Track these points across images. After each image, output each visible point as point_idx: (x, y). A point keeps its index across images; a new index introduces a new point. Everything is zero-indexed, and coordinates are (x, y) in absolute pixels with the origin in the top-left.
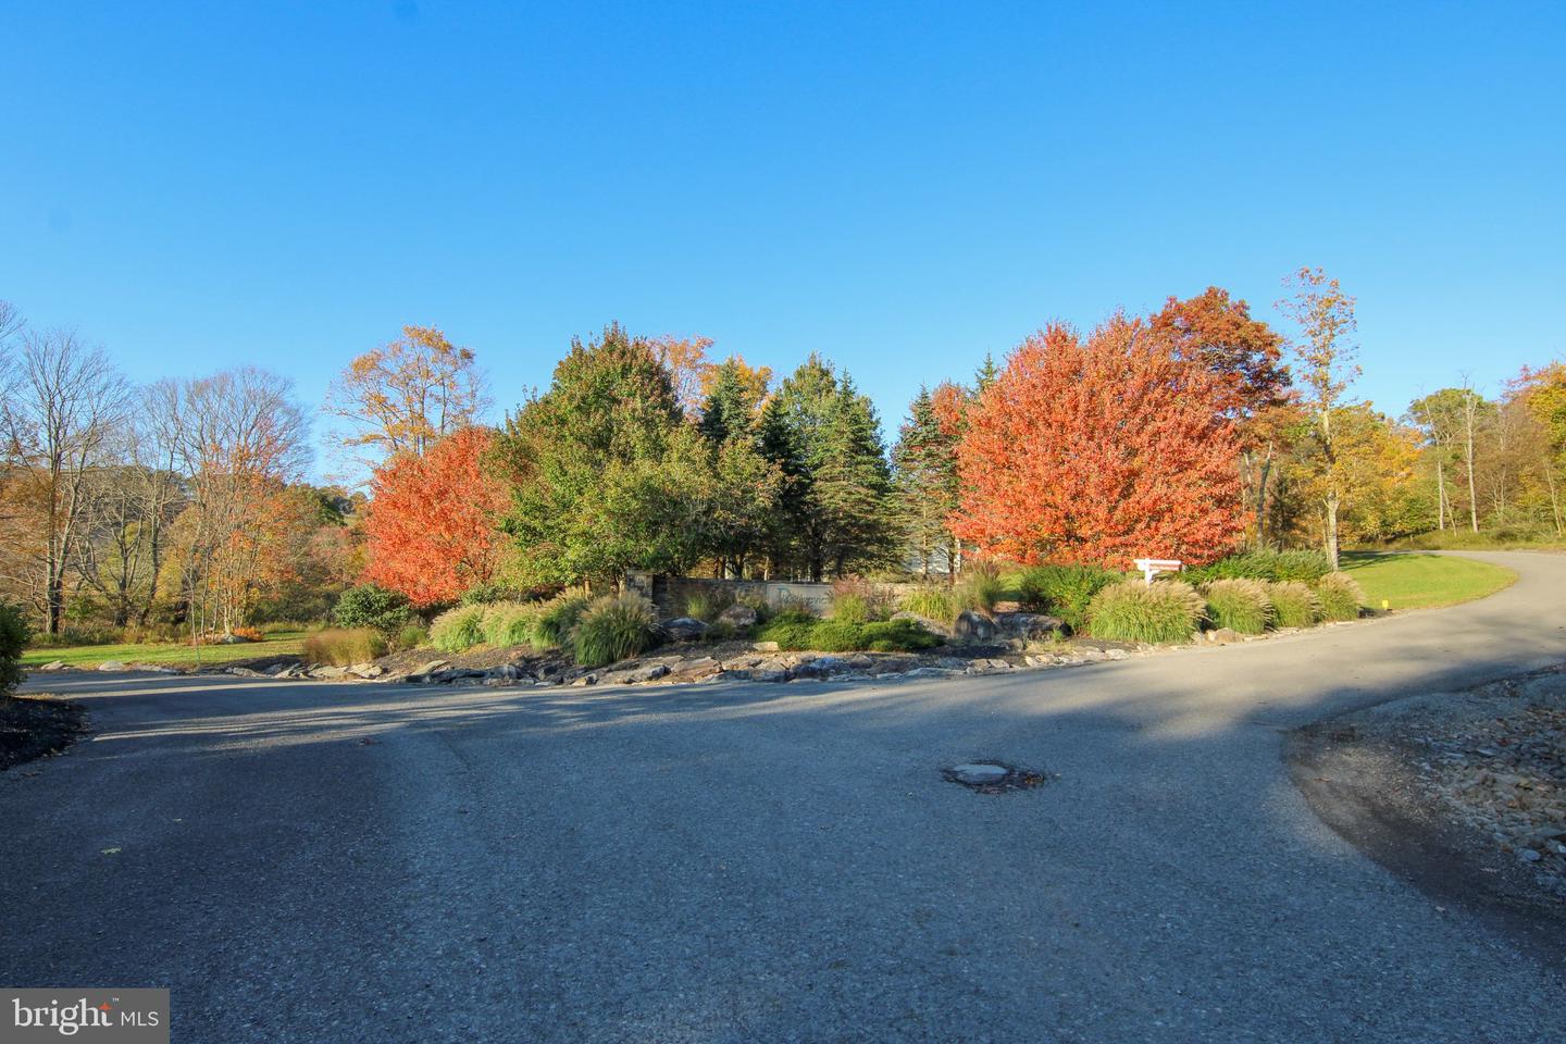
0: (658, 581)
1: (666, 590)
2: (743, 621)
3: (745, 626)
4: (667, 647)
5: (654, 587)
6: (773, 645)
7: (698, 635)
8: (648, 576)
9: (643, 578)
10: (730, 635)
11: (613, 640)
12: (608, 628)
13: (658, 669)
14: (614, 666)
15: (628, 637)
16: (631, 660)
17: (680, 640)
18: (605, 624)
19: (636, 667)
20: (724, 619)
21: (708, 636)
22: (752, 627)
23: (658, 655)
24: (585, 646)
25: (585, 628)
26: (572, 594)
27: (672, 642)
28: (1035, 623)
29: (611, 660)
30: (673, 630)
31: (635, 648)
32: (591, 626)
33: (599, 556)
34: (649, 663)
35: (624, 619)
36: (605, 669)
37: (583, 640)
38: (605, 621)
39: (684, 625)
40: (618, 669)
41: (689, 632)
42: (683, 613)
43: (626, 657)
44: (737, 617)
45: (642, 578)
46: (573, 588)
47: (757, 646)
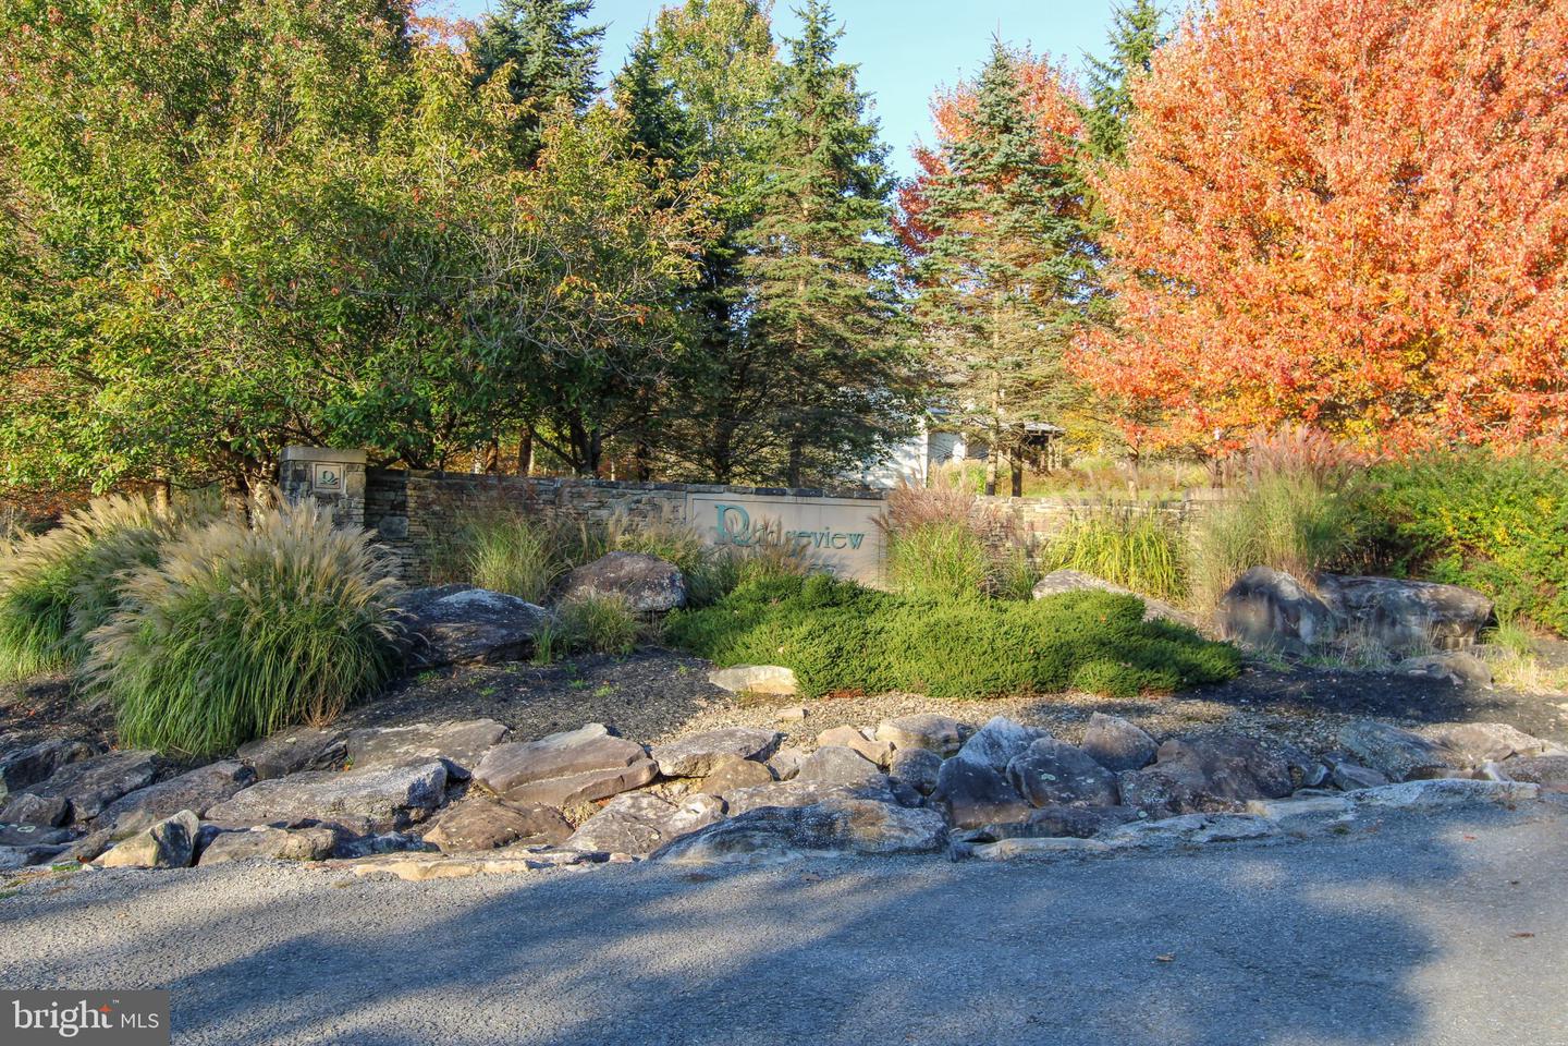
0: (378, 480)
1: (402, 506)
2: (650, 599)
3: (658, 614)
4: (430, 682)
5: (369, 502)
6: (780, 678)
7: (527, 642)
8: (351, 466)
9: (335, 470)
10: (620, 638)
11: (253, 670)
12: (234, 629)
13: (426, 774)
14: (258, 756)
15: (305, 657)
16: (317, 732)
17: (471, 658)
18: (224, 616)
19: (336, 759)
20: (587, 591)
21: (556, 646)
22: (676, 616)
23: (408, 713)
24: (153, 685)
25: (150, 623)
26: (112, 515)
27: (443, 666)
28: (1441, 606)
29: (248, 734)
30: (448, 630)
31: (333, 688)
32: (170, 620)
33: (194, 407)
34: (384, 745)
35: (290, 597)
36: (228, 768)
37: (146, 664)
38: (222, 604)
39: (474, 610)
40: (275, 772)
41: (497, 635)
42: (462, 576)
43: (298, 721)
44: (630, 585)
45: (339, 471)
46: (117, 500)
47: (722, 679)
